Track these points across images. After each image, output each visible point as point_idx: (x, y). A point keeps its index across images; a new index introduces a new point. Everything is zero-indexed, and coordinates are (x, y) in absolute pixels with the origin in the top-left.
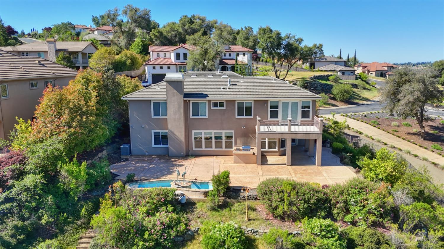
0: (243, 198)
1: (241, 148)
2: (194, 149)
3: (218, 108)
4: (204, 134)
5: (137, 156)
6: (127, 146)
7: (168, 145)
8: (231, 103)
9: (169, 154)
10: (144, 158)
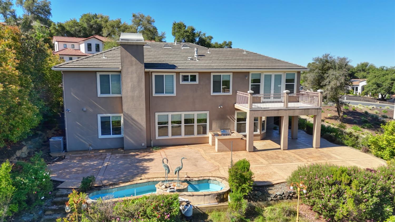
0: (275, 199)
1: (220, 133)
2: (157, 138)
3: (189, 83)
4: (170, 116)
5: (77, 151)
6: (60, 139)
7: (121, 134)
8: (205, 75)
9: (125, 146)
10: (89, 154)
